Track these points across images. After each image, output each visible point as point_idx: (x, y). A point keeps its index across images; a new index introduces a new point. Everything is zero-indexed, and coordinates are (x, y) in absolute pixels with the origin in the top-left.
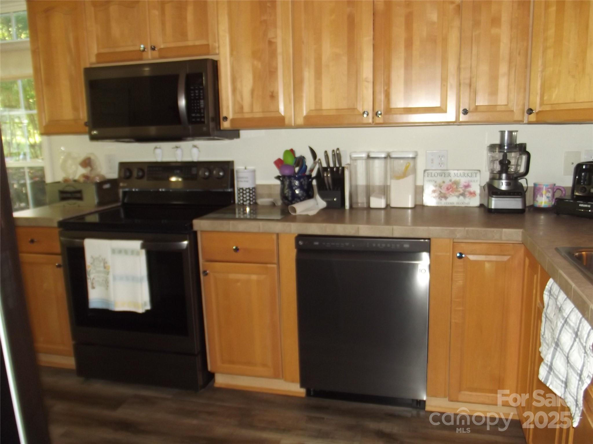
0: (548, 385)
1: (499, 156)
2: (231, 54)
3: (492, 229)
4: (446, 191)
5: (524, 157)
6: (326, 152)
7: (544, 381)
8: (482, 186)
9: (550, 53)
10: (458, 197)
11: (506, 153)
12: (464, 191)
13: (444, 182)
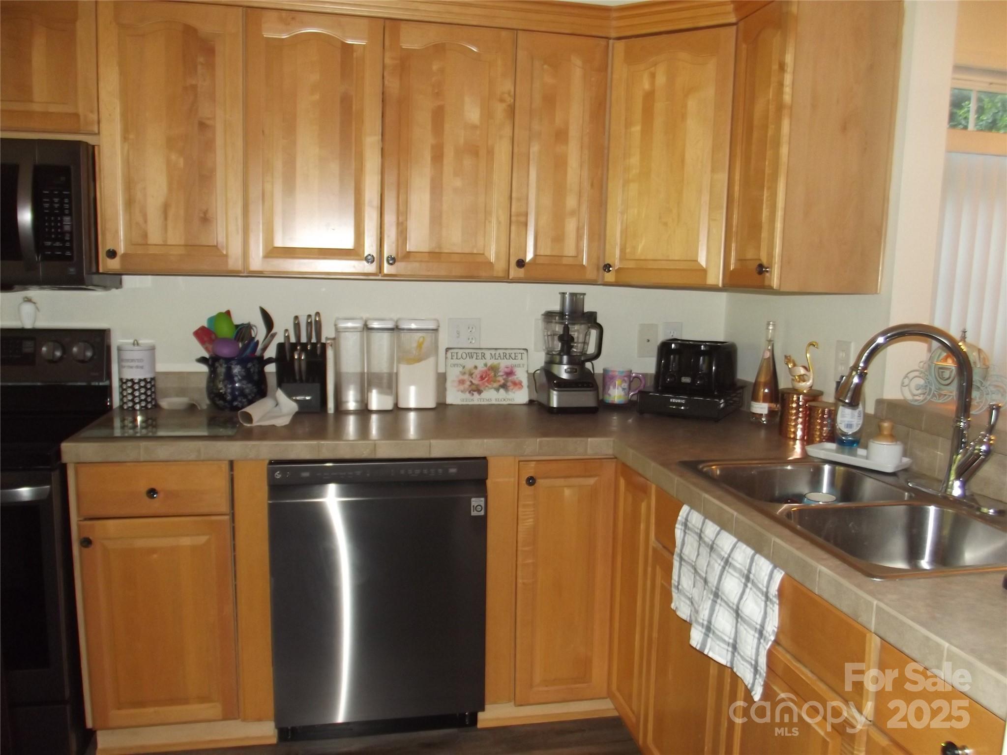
0: (706, 652)
1: (559, 329)
2: (125, 139)
3: (574, 439)
4: (480, 381)
5: (594, 333)
6: (296, 318)
7: (701, 647)
8: (531, 373)
9: (634, 188)
10: (497, 390)
11: (567, 325)
12: (506, 381)
13: (476, 367)
